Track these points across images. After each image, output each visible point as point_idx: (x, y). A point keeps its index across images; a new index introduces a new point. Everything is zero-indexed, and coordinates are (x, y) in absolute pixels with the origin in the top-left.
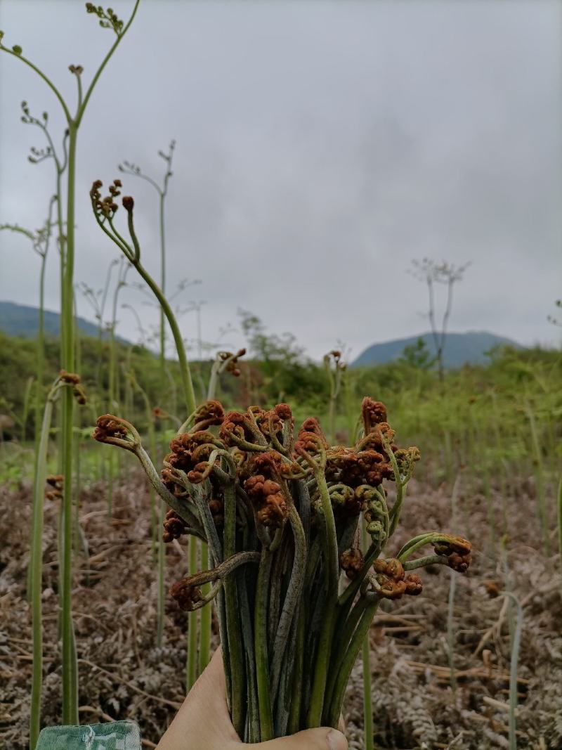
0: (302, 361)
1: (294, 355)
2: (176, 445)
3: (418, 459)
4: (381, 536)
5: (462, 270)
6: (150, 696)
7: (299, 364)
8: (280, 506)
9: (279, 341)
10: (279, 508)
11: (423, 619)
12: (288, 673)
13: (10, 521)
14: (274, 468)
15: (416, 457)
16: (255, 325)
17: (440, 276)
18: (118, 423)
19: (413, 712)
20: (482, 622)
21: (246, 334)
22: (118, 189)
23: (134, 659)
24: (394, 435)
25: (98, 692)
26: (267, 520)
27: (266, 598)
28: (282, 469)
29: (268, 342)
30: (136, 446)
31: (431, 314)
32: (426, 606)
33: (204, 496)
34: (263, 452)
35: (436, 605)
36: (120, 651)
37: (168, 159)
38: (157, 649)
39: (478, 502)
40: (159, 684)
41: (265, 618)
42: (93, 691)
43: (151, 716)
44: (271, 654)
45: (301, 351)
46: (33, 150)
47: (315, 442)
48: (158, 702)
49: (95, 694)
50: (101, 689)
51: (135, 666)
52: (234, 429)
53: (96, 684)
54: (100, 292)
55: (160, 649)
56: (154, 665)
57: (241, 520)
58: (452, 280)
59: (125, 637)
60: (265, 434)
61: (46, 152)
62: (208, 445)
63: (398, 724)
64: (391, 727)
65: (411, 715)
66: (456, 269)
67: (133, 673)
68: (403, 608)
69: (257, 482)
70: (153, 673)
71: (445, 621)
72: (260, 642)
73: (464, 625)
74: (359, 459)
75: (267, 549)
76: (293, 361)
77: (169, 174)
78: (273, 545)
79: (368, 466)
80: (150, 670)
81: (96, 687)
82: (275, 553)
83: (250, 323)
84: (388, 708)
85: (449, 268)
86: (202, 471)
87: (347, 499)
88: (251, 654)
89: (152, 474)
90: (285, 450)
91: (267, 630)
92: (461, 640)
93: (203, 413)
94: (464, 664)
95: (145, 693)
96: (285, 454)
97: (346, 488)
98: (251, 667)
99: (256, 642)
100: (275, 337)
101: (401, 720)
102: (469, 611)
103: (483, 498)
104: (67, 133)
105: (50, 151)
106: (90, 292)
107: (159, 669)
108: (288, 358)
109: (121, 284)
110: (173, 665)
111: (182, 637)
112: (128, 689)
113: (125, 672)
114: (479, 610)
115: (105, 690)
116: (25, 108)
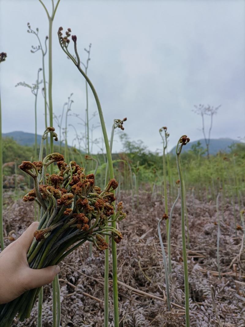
0: (146, 152)
1: (143, 149)
5: (217, 109)
6: (87, 276)
7: (145, 153)
9: (136, 144)
11: (205, 252)
13: (25, 212)
16: (125, 137)
17: (207, 112)
19: (203, 286)
20: (232, 254)
21: (122, 141)
22: (70, 33)
23: (80, 261)
25: (65, 273)
29: (131, 144)
31: (203, 129)
32: (206, 247)
35: (210, 247)
36: (74, 258)
38: (90, 258)
39: (227, 207)
40: (91, 272)
42: (63, 273)
43: (88, 284)
45: (145, 148)
46: (32, 47)
48: (91, 279)
49: (64, 274)
50: (67, 272)
51: (80, 264)
53: (64, 270)
54: (60, 116)
55: (91, 257)
56: (88, 264)
58: (212, 114)
59: (76, 253)
61: (38, 48)
63: (196, 291)
64: (193, 292)
65: (202, 287)
66: (214, 109)
67: (80, 267)
68: (195, 248)
70: (88, 267)
71: (215, 253)
73: (223, 255)
76: (142, 152)
77: (89, 59)
80: (87, 266)
81: (65, 271)
83: (123, 136)
84: (192, 284)
85: (211, 108)
92: (222, 262)
94: (224, 270)
95: (85, 275)
100: (134, 142)
101: (198, 289)
102: (226, 250)
103: (229, 205)
104: (47, 38)
105: (40, 47)
106: (56, 117)
107: (91, 266)
108: (140, 151)
109: (69, 110)
110: (96, 265)
111: (100, 254)
112: (78, 273)
113: (76, 266)
114: (230, 249)
115: (68, 273)
116: (29, 25)
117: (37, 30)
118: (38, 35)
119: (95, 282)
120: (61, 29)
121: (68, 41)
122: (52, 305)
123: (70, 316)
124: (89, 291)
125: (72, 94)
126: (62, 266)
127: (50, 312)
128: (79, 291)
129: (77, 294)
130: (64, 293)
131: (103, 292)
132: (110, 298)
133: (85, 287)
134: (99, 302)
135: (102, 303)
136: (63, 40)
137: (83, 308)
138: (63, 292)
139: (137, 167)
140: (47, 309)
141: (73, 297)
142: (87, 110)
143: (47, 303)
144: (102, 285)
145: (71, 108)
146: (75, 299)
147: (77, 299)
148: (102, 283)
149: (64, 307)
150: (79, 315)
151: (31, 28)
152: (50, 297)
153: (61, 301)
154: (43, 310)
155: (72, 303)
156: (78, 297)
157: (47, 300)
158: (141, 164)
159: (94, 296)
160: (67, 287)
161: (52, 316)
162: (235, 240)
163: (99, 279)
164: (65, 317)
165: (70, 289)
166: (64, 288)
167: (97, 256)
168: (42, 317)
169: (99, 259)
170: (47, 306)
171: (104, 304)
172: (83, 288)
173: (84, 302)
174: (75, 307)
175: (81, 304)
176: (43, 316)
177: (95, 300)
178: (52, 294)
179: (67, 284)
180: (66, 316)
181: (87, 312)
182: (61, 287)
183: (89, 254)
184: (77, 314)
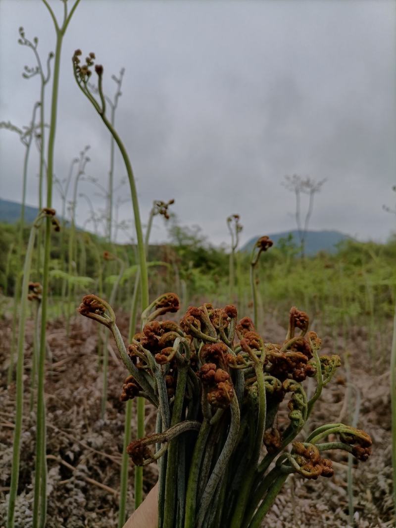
2: (149, 331)
3: (339, 366)
4: (300, 423)
5: (320, 184)
6: (95, 451)
8: (229, 392)
9: (190, 231)
10: (228, 394)
12: (210, 523)
14: (222, 358)
15: (338, 364)
17: (305, 188)
18: (99, 302)
22: (93, 60)
23: (84, 427)
24: (320, 343)
25: (59, 446)
26: (215, 402)
27: (200, 461)
28: (229, 359)
29: (182, 231)
30: (111, 323)
31: (297, 215)
33: (163, 372)
34: (215, 343)
36: (75, 420)
37: (119, 82)
38: (101, 420)
39: (327, 341)
40: (102, 444)
41: (197, 476)
42: (55, 445)
43: (96, 465)
44: (198, 505)
46: (26, 68)
47: (257, 340)
48: (101, 456)
49: (57, 448)
50: (61, 444)
51: (85, 431)
52: (193, 321)
53: (57, 441)
54: (64, 181)
55: (104, 420)
57: (188, 395)
58: (313, 191)
59: (78, 413)
60: (216, 328)
61: (35, 70)
62: (173, 333)
66: (316, 184)
67: (83, 435)
69: (210, 369)
70: (98, 436)
72: (191, 494)
74: (287, 357)
75: (208, 422)
77: (119, 94)
78: (213, 420)
79: (294, 364)
80: (95, 435)
81: (58, 443)
82: (213, 426)
85: (311, 182)
86: (167, 355)
87: (275, 389)
88: (183, 503)
89: (121, 348)
90: (229, 342)
91: (198, 486)
93: (163, 302)
95: (92, 449)
96: (230, 346)
97: (275, 380)
98: (181, 513)
99: (188, 495)
100: (186, 228)
104: (51, 55)
105: (39, 70)
106: (57, 181)
107: (102, 435)
108: (196, 243)
109: (81, 173)
110: (112, 432)
111: (118, 415)
112: (80, 446)
113: (78, 434)
114: (326, 409)
115: (63, 446)
116: (22, 32)
117: (36, 40)
118: (37, 50)
119: (107, 461)
120: (78, 53)
121: (89, 74)
122: (33, 500)
123: (62, 517)
124: (96, 476)
125: (88, 148)
126: (53, 434)
127: (28, 512)
128: (80, 476)
129: (77, 482)
130: (54, 480)
131: (119, 477)
132: (130, 488)
133: (90, 469)
134: (112, 494)
135: (117, 495)
136: (80, 71)
137: (84, 504)
138: (53, 478)
139: (189, 271)
140: (24, 507)
141: (70, 486)
142: (111, 174)
143: (25, 496)
144: (119, 465)
145: (85, 171)
146: (71, 490)
147: (75, 490)
148: (117, 462)
149: (53, 502)
150: (77, 516)
151: (26, 37)
152: (30, 487)
153: (48, 493)
154: (16, 508)
155: (66, 495)
156: (77, 486)
157: (25, 491)
158: (196, 266)
159: (105, 485)
160: (60, 470)
161: (31, 519)
162: (334, 395)
163: (114, 455)
164: (54, 519)
165: (65, 473)
166: (55, 471)
167: (113, 416)
168: (14, 519)
169: (116, 424)
170: (23, 501)
171: (120, 498)
172: (86, 470)
173: (88, 494)
174: (71, 503)
175: (81, 498)
176: (18, 517)
177: (106, 490)
178: (33, 481)
179: (61, 464)
180: (56, 518)
181: (92, 510)
182: (49, 469)
183: (100, 415)
184: (74, 515)
